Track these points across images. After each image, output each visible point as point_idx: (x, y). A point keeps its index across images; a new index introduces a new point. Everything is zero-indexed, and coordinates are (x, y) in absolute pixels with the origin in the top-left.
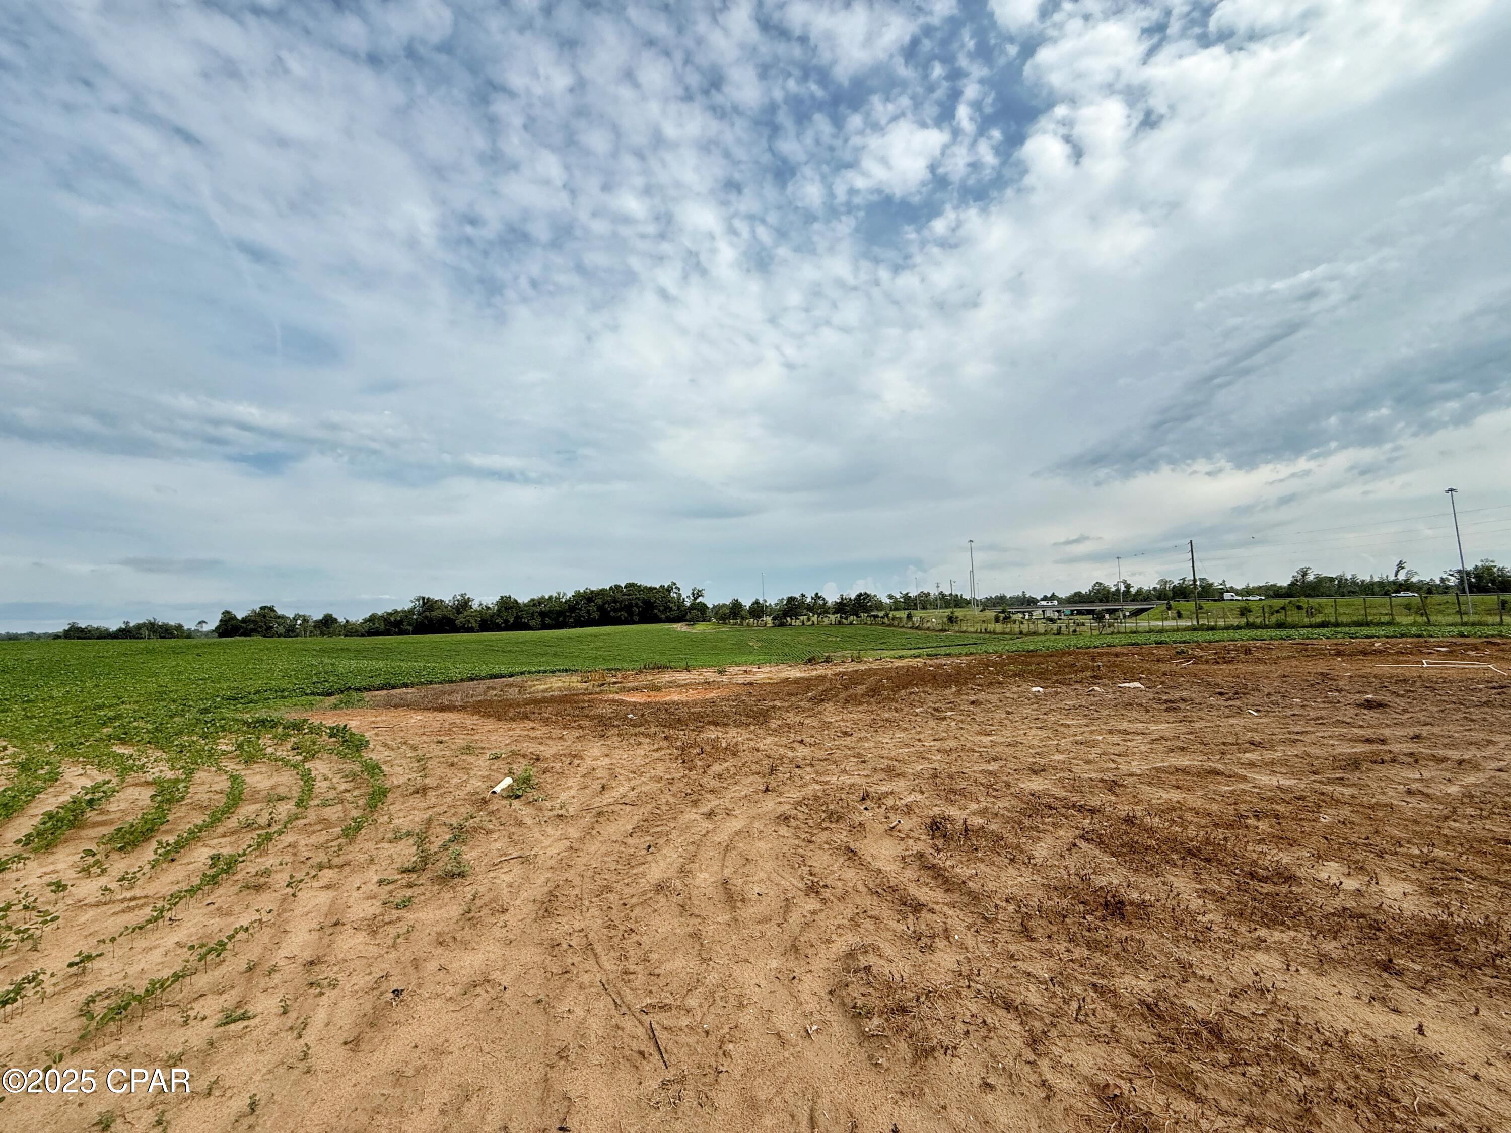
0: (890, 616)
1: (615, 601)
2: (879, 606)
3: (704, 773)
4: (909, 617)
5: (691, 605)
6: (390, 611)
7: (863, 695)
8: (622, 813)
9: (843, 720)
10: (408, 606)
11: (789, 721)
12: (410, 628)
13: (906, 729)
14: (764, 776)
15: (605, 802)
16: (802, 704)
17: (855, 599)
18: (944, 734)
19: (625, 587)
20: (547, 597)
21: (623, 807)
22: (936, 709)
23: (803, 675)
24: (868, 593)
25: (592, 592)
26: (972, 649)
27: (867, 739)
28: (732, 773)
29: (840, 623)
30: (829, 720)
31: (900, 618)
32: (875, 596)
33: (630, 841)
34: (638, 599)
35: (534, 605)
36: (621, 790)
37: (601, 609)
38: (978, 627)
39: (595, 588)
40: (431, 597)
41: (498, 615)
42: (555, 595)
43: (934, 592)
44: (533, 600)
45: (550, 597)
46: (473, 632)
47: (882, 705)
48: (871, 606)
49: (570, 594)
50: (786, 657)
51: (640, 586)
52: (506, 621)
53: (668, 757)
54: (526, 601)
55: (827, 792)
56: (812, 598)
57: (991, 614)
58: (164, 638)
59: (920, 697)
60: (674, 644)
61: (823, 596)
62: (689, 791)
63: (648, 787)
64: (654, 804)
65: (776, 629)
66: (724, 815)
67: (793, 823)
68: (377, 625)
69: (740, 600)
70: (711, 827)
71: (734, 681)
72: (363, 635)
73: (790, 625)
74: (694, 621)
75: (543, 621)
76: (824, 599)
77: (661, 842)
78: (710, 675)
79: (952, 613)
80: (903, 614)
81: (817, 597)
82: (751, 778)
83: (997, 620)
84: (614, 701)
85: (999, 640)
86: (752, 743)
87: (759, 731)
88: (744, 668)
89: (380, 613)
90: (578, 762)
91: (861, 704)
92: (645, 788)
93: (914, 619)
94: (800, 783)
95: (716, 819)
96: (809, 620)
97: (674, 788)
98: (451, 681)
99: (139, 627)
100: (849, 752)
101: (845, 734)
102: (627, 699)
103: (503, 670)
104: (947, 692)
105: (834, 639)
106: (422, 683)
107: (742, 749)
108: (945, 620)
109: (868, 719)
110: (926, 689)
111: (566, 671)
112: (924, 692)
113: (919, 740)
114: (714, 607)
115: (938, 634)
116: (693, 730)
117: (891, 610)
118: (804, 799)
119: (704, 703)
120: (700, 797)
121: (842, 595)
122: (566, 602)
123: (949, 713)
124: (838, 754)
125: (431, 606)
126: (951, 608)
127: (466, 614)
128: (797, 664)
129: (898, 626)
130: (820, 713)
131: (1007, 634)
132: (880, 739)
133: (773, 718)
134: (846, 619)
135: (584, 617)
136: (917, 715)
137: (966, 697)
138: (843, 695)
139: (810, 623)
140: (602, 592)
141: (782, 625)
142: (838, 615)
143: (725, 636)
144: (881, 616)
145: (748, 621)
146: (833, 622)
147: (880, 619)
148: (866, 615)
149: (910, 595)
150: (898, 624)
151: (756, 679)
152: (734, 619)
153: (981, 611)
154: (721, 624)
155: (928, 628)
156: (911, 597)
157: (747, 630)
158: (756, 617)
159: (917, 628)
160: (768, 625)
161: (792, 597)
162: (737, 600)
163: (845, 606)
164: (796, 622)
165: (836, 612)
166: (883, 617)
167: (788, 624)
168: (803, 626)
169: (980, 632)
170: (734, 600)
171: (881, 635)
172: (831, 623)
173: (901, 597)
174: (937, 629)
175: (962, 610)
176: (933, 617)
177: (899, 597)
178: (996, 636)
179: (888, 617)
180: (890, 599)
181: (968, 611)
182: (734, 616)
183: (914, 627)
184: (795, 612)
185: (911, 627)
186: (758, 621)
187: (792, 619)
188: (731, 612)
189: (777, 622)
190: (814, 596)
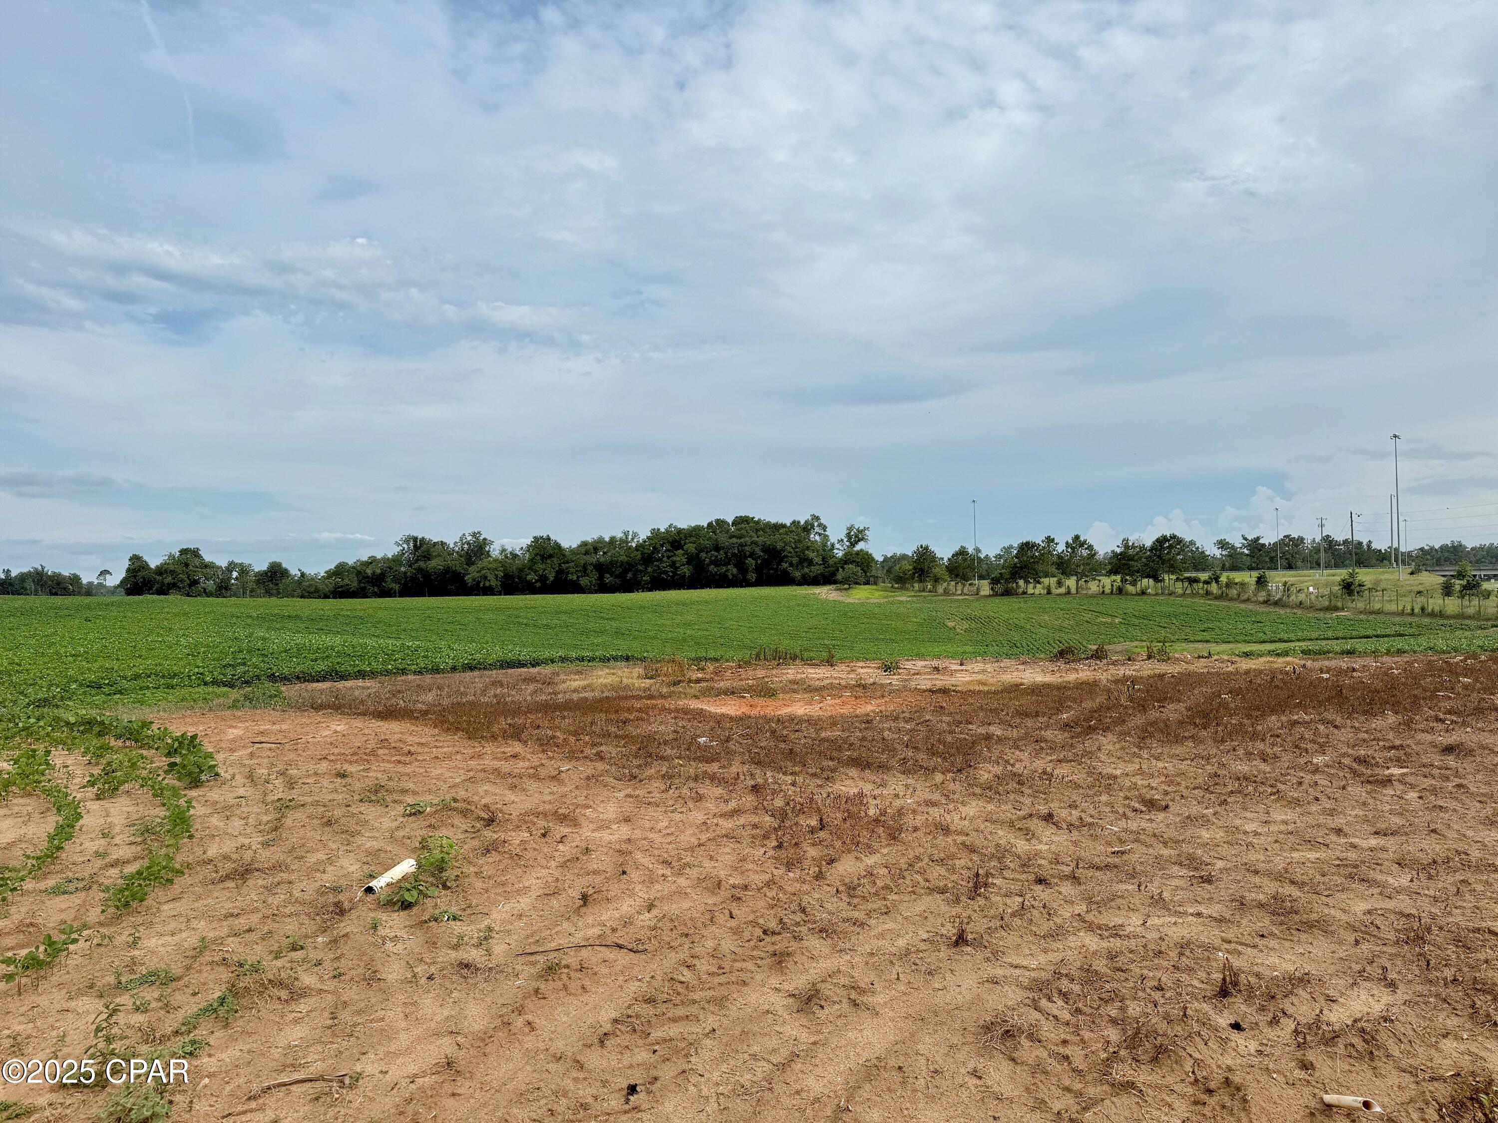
0: (1223, 579)
1: (717, 548)
2: (1200, 561)
3: (819, 876)
4: (1261, 582)
5: (846, 555)
6: (365, 558)
7: (1181, 722)
8: (604, 970)
9: (1140, 772)
10: (391, 551)
11: (1019, 768)
12: (396, 587)
13: (1297, 802)
14: (957, 900)
15: (578, 938)
16: (1048, 734)
17: (1152, 549)
18: (1398, 820)
19: (735, 523)
20: (607, 539)
21: (611, 954)
22: (1359, 760)
23: (1048, 679)
24: (1179, 535)
25: (680, 531)
26: (1399, 644)
27: (1205, 821)
28: (880, 883)
29: (1120, 591)
30: (1109, 771)
31: (1243, 584)
32: (1192, 543)
33: (595, 1059)
34: (756, 543)
35: (587, 553)
36: (626, 907)
37: (692, 559)
38: (1406, 604)
39: (684, 523)
40: (427, 537)
41: (530, 568)
42: (619, 535)
43: (1311, 535)
44: (584, 544)
45: (613, 539)
46: (493, 594)
47: (1228, 745)
48: (1183, 561)
49: (644, 534)
50: (1015, 650)
51: (758, 522)
52: (543, 578)
53: (749, 831)
54: (574, 546)
55: (1121, 961)
56: (1068, 545)
57: (1432, 580)
58: (56, 594)
59: (1316, 733)
60: (814, 621)
61: (1090, 541)
62: (773, 925)
63: (686, 904)
64: (684, 954)
65: (997, 600)
66: (845, 1006)
67: (1028, 1052)
68: (346, 581)
69: (932, 548)
70: (806, 1037)
71: (913, 684)
72: (326, 597)
73: (1024, 593)
74: (850, 582)
75: (601, 578)
76: (1090, 548)
77: (667, 1072)
78: (869, 672)
79: (1351, 575)
80: (1248, 577)
81: (1077, 542)
82: (926, 903)
83: (1447, 590)
84: (686, 711)
85: (1453, 629)
86: (935, 812)
87: (952, 786)
88: (935, 663)
89: (351, 561)
90: (565, 830)
91: (1179, 740)
92: (674, 908)
93: (1272, 586)
94: (1045, 926)
95: (822, 1014)
96: (1059, 584)
97: (742, 913)
98: (436, 670)
99: (23, 577)
100: (1166, 852)
101: (1151, 804)
102: (712, 709)
103: (525, 654)
104: (1377, 723)
105: (1109, 620)
106: (388, 673)
107: (911, 823)
108: (1337, 589)
109: (1200, 773)
110: (1329, 716)
111: (627, 659)
112: (1324, 721)
113: (1339, 831)
114: (886, 559)
115: (1321, 615)
116: (814, 775)
117: (1223, 568)
118: (1057, 975)
119: (847, 722)
120: (794, 945)
121: (1126, 541)
122: (637, 548)
123: (1396, 771)
124: (1138, 855)
125: (428, 551)
126: (1344, 566)
127: (480, 565)
128: (1035, 661)
129: (1238, 599)
130: (1089, 754)
131: (1469, 617)
132: (1238, 822)
133: (985, 759)
134: (1134, 583)
135: (666, 573)
136: (1316, 771)
137: (1429, 737)
138: (1139, 720)
139: (1063, 590)
140: (695, 532)
141: (1007, 593)
142: (1118, 578)
143: (905, 610)
144: (1202, 579)
145: (945, 584)
146: (1108, 590)
147: (1201, 585)
148: (1174, 577)
149: (1261, 541)
150: (1239, 595)
151: (954, 683)
152: (921, 581)
153: (1412, 573)
154: (898, 588)
155: (1301, 603)
156: (1264, 545)
157: (943, 600)
158: (961, 578)
159: (1276, 603)
160: (982, 593)
161: (1027, 543)
162: (927, 548)
163: (1132, 560)
164: (1035, 587)
165: (1114, 571)
166: (1206, 582)
167: (1021, 590)
168: (1048, 596)
169: (1412, 613)
170: (922, 547)
171: (1202, 614)
172: (1103, 592)
173: (1243, 545)
174: (1319, 607)
175: (1371, 570)
176: (1310, 583)
177: (1240, 545)
178: (1445, 622)
179: (1217, 582)
180: (1222, 548)
181: (1384, 573)
182: (920, 575)
183: (1272, 601)
184: (1034, 570)
185: (1266, 602)
186: (964, 585)
187: (1027, 582)
188: (915, 568)
189: (999, 588)
190: (1070, 541)
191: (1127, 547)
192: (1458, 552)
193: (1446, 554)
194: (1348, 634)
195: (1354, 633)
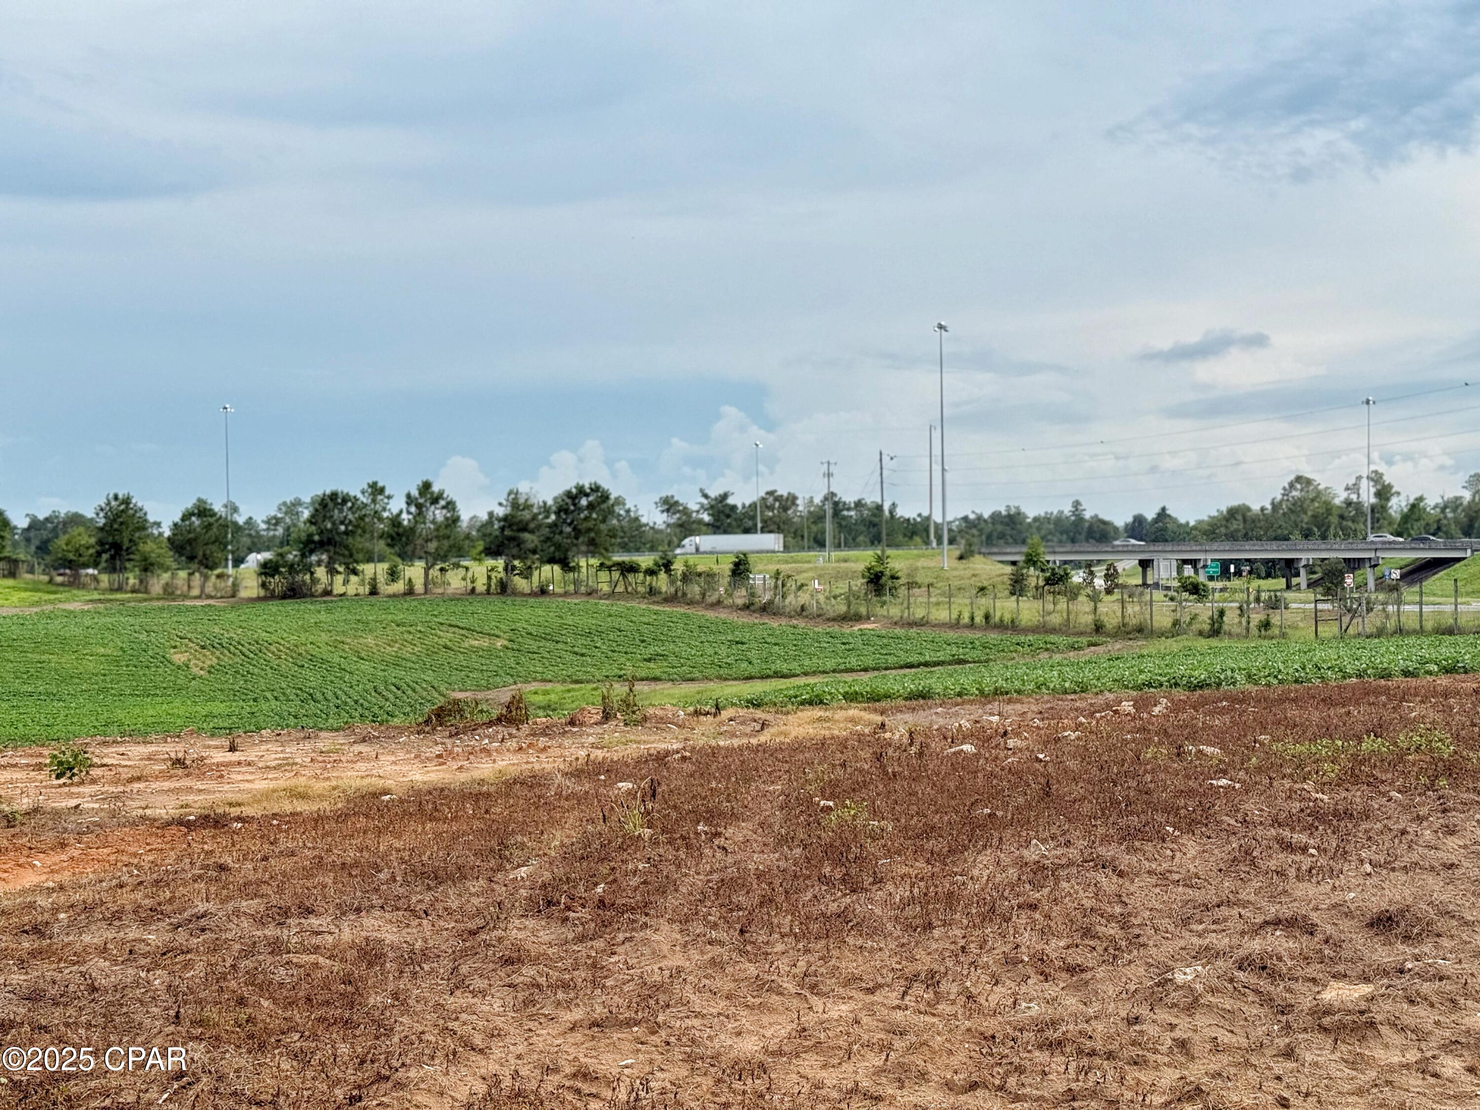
2: (635, 534)
17: (559, 508)
23: (437, 775)
24: (604, 486)
29: (504, 588)
31: (710, 576)
32: (622, 500)
48: (609, 533)
56: (410, 500)
61: (451, 493)
65: (274, 607)
69: (138, 501)
73: (327, 593)
76: (450, 506)
79: (880, 559)
80: (717, 564)
81: (428, 495)
83: (1017, 586)
85: (1035, 650)
93: (755, 579)
96: (393, 575)
105: (485, 643)
108: (859, 583)
115: (835, 628)
117: (674, 546)
121: (514, 495)
129: (701, 602)
131: (1054, 631)
134: (526, 573)
139: (399, 587)
141: (294, 593)
142: (500, 563)
143: (78, 631)
144: (644, 566)
145: (166, 576)
146: (481, 587)
147: (641, 576)
148: (595, 561)
149: (731, 501)
150: (704, 595)
151: (231, 797)
152: (112, 569)
153: (961, 558)
154: (62, 584)
155: (803, 608)
156: (734, 508)
157: (162, 609)
158: (201, 563)
159: (765, 609)
160: (243, 594)
161: (334, 496)
162: (127, 501)
163: (525, 529)
164: (346, 582)
165: (493, 551)
166: (651, 572)
167: (320, 588)
168: (373, 599)
169: (972, 625)
170: (116, 498)
171: (644, 629)
172: (473, 590)
173: (702, 506)
174: (831, 614)
175: (900, 552)
176: (810, 574)
177: (695, 507)
178: (1022, 638)
179: (668, 570)
180: (668, 510)
181: (919, 556)
182: (113, 558)
183: (757, 606)
184: (346, 547)
185: (747, 607)
186: (206, 578)
187: (332, 572)
188: (101, 543)
189: (277, 582)
190: (415, 493)
191: (515, 505)
192: (1014, 523)
193: (1000, 528)
194: (882, 662)
195: (891, 660)
